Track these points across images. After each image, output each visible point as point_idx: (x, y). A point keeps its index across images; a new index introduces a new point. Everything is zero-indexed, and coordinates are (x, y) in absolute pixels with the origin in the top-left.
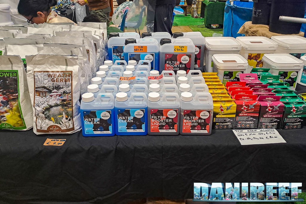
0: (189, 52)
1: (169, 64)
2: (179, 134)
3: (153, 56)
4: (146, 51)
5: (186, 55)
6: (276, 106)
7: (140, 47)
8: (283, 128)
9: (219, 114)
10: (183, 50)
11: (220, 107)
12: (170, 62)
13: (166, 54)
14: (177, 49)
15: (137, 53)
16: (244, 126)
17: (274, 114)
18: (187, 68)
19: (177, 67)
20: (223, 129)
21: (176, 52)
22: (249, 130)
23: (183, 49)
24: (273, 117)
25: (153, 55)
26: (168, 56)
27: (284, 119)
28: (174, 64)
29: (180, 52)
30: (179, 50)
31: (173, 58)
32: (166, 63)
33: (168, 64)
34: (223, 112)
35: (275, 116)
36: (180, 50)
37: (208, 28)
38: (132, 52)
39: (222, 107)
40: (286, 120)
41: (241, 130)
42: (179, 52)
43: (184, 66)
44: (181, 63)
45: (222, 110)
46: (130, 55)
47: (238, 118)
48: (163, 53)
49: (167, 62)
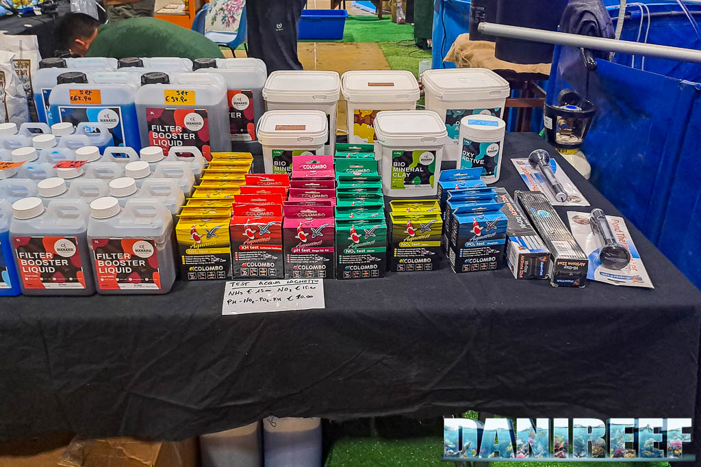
0: (202, 105)
1: (158, 132)
2: (96, 293)
3: (118, 113)
4: (99, 102)
5: (196, 112)
6: (316, 228)
7: (84, 92)
8: (341, 277)
9: (193, 248)
10: (186, 100)
11: (192, 232)
12: (159, 128)
13: (149, 109)
14: (172, 98)
15: (78, 105)
16: (254, 273)
17: (314, 246)
18: (201, 141)
19: (178, 139)
20: (207, 280)
21: (171, 103)
22: (263, 282)
23: (185, 97)
24: (315, 253)
25: (116, 111)
26: (152, 113)
27: (338, 257)
28: (169, 131)
29: (179, 104)
30: (177, 99)
31: (165, 118)
32: (150, 129)
33: (155, 131)
34: (199, 242)
35: (317, 251)
36: (179, 99)
37: (420, 47)
38: (66, 104)
39: (195, 231)
40: (342, 260)
41: (245, 282)
42: (176, 103)
43: (192, 136)
44: (185, 130)
45: (196, 238)
46: (63, 110)
47: (240, 256)
48: (141, 106)
49: (153, 128)
